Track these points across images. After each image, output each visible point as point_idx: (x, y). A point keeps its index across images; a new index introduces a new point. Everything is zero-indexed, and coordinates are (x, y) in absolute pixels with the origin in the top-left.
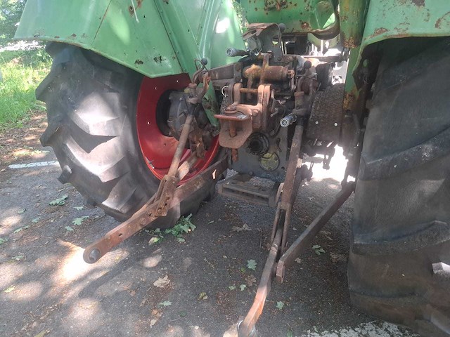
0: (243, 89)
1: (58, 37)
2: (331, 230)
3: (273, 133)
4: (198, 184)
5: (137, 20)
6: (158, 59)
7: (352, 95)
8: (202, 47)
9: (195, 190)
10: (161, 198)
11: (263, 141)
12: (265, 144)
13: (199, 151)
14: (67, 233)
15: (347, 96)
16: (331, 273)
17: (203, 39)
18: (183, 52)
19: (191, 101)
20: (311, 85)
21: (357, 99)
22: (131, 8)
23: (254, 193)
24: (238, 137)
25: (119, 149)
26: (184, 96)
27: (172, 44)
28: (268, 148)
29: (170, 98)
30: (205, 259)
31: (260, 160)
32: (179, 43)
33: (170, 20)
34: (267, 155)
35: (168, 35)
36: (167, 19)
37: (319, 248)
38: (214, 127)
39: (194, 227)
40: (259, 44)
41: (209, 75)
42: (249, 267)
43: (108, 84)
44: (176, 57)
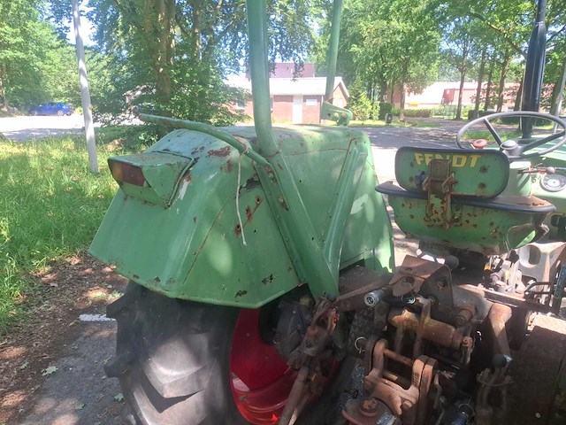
0: (387, 352)
1: (138, 277)
5: (244, 243)
6: (268, 280)
18: (302, 260)
19: (309, 351)
25: (201, 407)
26: (298, 309)
35: (285, 243)
36: (285, 225)
43: (195, 326)
44: (293, 266)
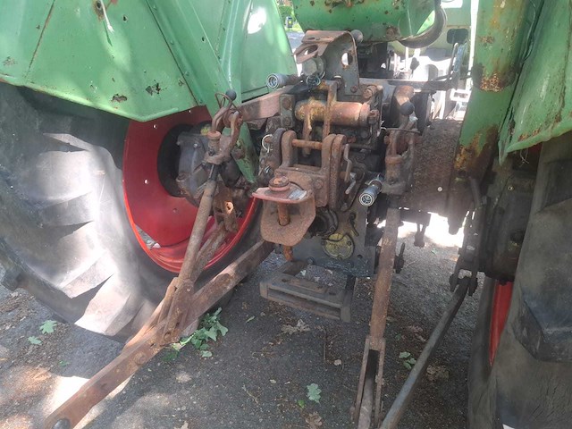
0: (296, 141)
2: (421, 324)
3: (345, 207)
4: (228, 284)
5: (109, 26)
6: (154, 89)
7: (471, 150)
8: (226, 62)
9: (224, 292)
10: (169, 317)
11: (329, 216)
12: (332, 221)
13: (228, 223)
14: (31, 348)
15: (463, 150)
16: (429, 402)
17: (228, 49)
18: (195, 73)
19: (212, 159)
20: (411, 142)
21: (478, 156)
22: (99, 5)
23: (317, 300)
24: (291, 226)
26: (201, 141)
27: (177, 60)
28: (337, 228)
29: (178, 143)
30: (244, 388)
31: (324, 244)
32: (187, 58)
33: (170, 23)
34: (335, 236)
35: (170, 46)
37: (408, 358)
38: (249, 184)
39: (224, 331)
40: (321, 64)
41: (240, 116)
42: (311, 398)
44: (185, 81)
